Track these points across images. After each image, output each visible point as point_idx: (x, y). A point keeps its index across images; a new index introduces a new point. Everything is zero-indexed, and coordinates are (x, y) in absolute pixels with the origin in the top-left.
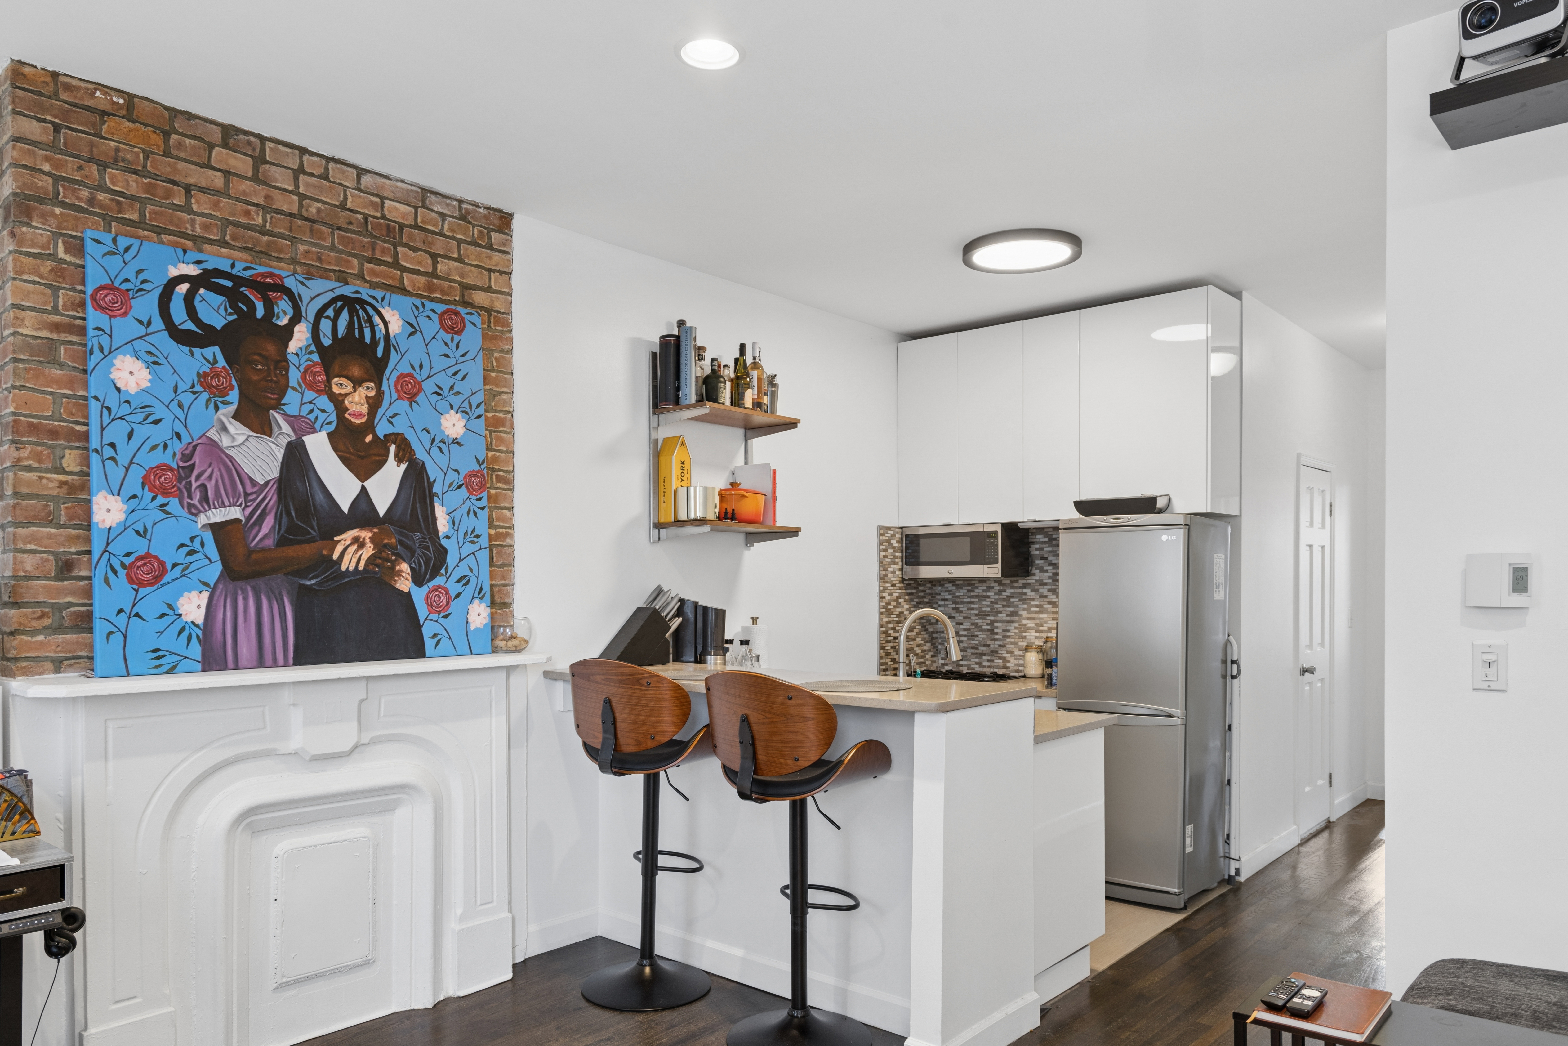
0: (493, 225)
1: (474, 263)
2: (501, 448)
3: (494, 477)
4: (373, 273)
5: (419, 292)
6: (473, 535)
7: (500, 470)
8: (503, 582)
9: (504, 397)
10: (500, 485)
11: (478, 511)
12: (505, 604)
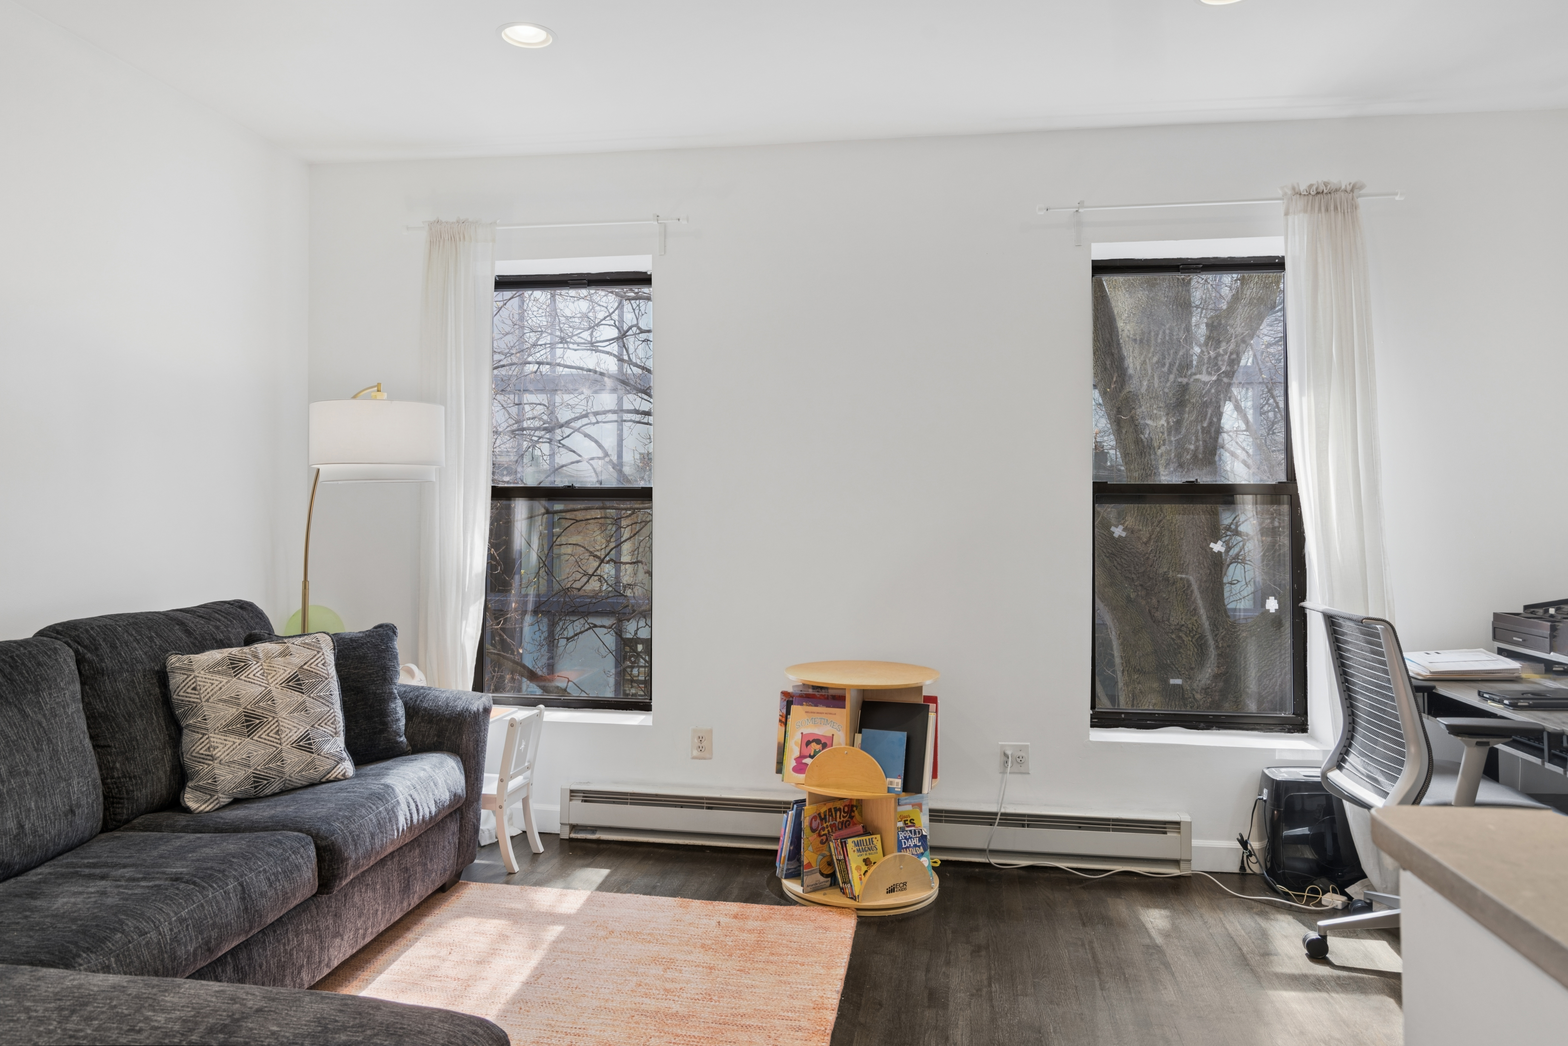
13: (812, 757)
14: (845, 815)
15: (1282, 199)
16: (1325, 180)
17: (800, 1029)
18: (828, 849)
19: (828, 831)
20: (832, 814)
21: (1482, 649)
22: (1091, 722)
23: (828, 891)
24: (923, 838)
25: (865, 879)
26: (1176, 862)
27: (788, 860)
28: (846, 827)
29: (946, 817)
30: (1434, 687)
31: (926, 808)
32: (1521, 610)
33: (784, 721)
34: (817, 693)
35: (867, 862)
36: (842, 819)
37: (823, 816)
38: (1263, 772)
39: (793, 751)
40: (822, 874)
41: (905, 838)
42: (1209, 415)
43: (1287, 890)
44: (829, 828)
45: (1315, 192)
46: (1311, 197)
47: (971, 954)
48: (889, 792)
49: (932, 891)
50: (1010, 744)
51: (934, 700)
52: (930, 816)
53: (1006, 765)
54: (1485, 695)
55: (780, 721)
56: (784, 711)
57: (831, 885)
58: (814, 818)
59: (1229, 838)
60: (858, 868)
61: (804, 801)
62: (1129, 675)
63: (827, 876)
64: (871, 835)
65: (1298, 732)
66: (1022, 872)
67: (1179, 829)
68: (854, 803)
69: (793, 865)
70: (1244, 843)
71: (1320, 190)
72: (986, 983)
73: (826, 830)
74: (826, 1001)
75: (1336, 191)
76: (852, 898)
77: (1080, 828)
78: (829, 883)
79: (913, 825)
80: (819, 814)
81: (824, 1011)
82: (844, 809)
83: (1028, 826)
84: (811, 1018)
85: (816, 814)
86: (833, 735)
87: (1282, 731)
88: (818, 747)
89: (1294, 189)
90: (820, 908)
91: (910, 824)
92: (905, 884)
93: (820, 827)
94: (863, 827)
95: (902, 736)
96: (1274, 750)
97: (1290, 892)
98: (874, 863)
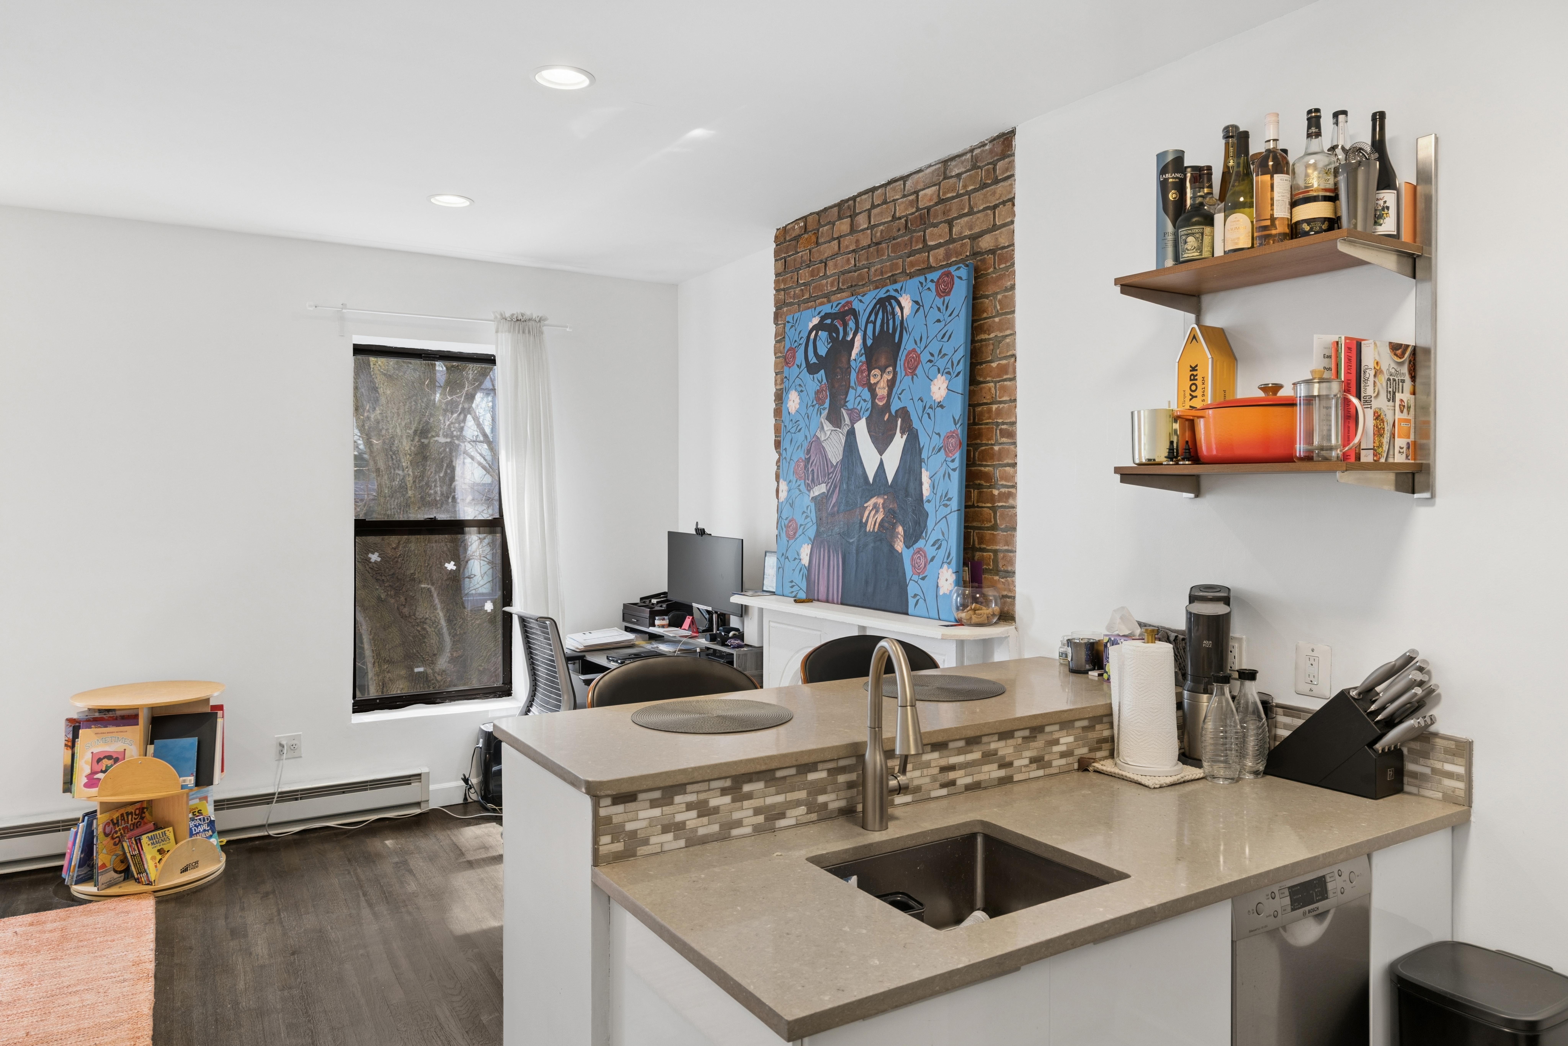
0: (997, 155)
1: (981, 208)
2: (1004, 399)
3: (998, 431)
4: (912, 264)
5: (941, 264)
6: (946, 499)
7: (1003, 423)
8: (1006, 548)
9: (1008, 340)
10: (1004, 440)
11: (951, 472)
12: (1007, 572)
13: (102, 772)
14: (136, 817)
15: (494, 321)
16: (523, 312)
17: (125, 980)
18: (121, 849)
19: (121, 833)
20: (124, 818)
21: (616, 628)
22: (353, 709)
23: (123, 884)
24: (211, 823)
25: (160, 866)
26: (418, 804)
27: (79, 867)
28: (137, 827)
29: (227, 804)
30: (584, 656)
31: (211, 800)
32: (638, 601)
33: (71, 745)
34: (105, 716)
35: (161, 851)
36: (134, 821)
37: (115, 821)
38: (480, 728)
39: (83, 768)
40: (116, 872)
41: (195, 826)
42: (444, 468)
43: (495, 807)
44: (122, 831)
45: (515, 319)
46: (513, 323)
47: (261, 899)
48: (182, 789)
49: (221, 864)
50: (283, 735)
51: (220, 708)
52: (215, 806)
53: (282, 753)
54: (610, 659)
55: (66, 745)
56: (70, 736)
57: (124, 880)
58: (108, 824)
59: (456, 780)
60: (153, 858)
61: (95, 811)
62: (380, 666)
63: (120, 872)
64: (163, 829)
65: (506, 696)
66: (296, 837)
67: (420, 779)
68: (145, 805)
69: (85, 870)
70: (466, 780)
71: (519, 318)
72: (276, 914)
73: (119, 832)
74: (142, 958)
75: (530, 320)
76: (148, 884)
77: (344, 792)
78: (123, 878)
79: (201, 814)
80: (112, 820)
81: (144, 964)
82: (135, 812)
83: (301, 798)
84: (133, 971)
85: (109, 821)
86: (125, 750)
87: (495, 697)
88: (109, 762)
89: (501, 315)
90: (117, 899)
91: (197, 814)
92: (197, 862)
93: (113, 831)
94: (154, 824)
95: (194, 741)
96: (487, 711)
97: (497, 808)
98: (168, 851)
